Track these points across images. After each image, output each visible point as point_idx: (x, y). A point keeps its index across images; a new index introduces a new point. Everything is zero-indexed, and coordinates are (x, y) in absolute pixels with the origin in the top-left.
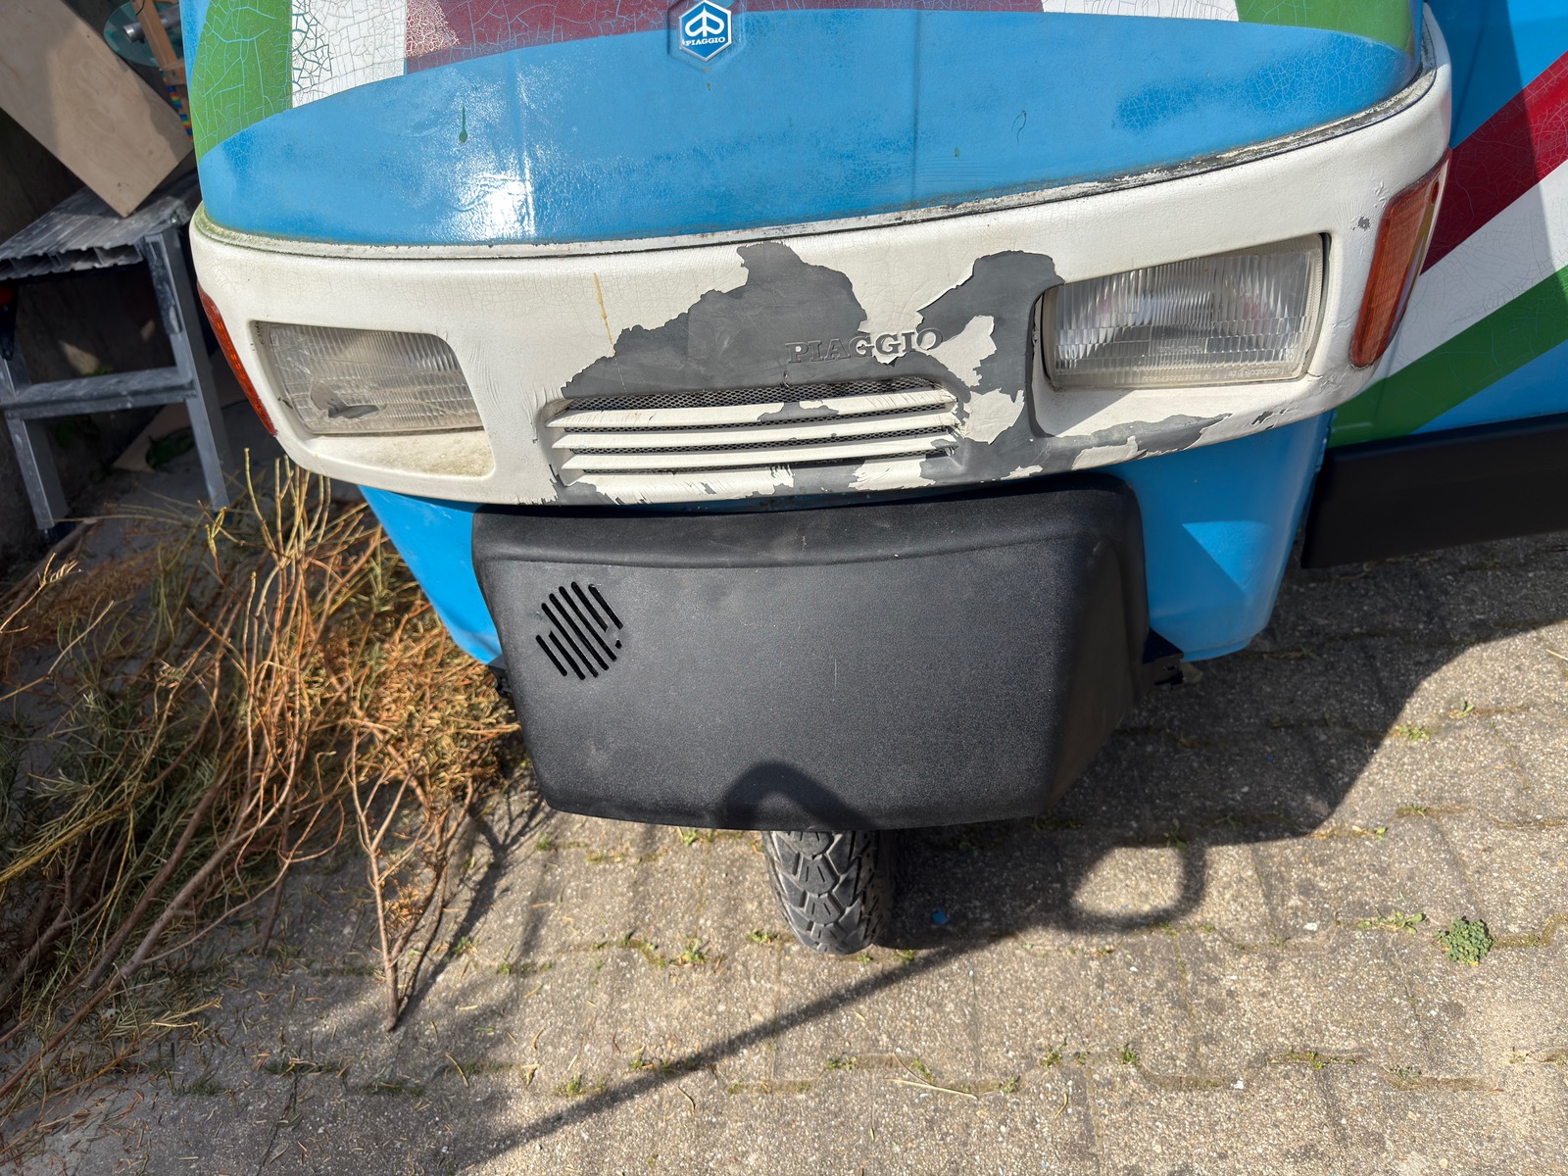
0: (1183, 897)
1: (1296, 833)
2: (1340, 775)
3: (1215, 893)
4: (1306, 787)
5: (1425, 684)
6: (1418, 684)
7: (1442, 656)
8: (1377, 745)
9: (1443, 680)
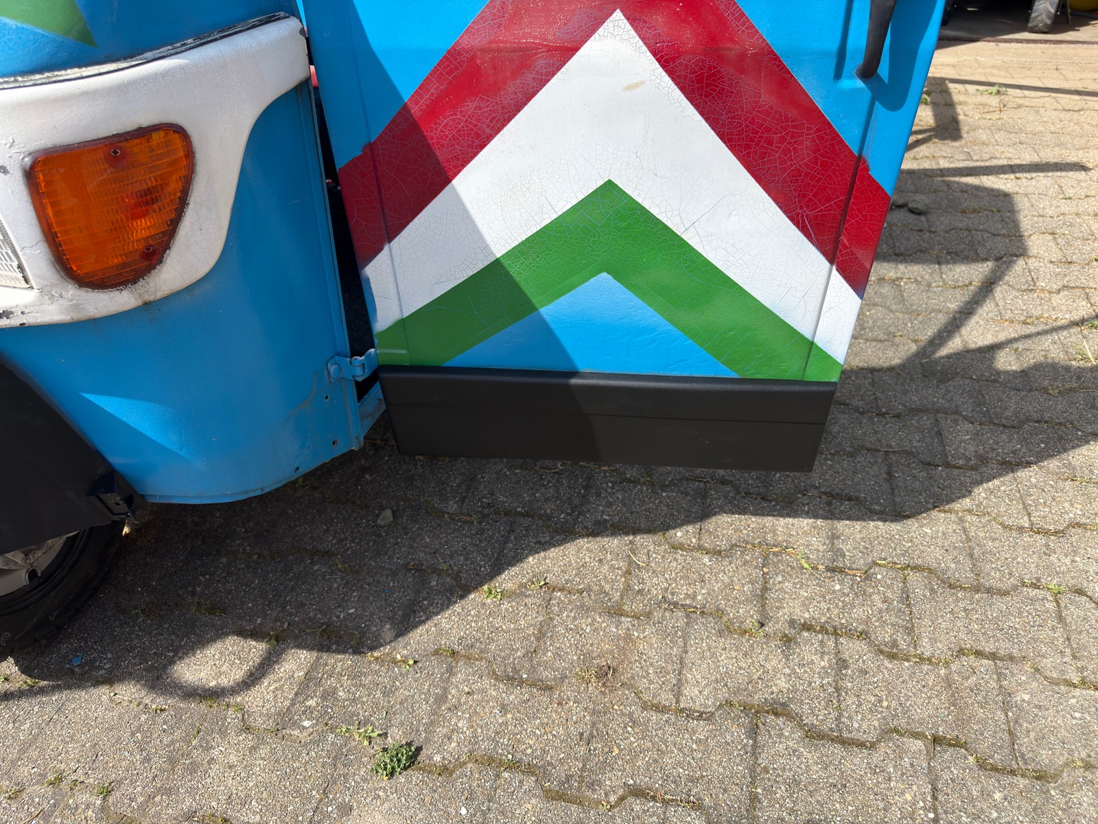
0: (243, 681)
1: (357, 651)
2: (422, 614)
3: (266, 684)
4: (391, 619)
5: (531, 559)
6: (527, 557)
7: (557, 541)
8: (462, 597)
9: (545, 558)
